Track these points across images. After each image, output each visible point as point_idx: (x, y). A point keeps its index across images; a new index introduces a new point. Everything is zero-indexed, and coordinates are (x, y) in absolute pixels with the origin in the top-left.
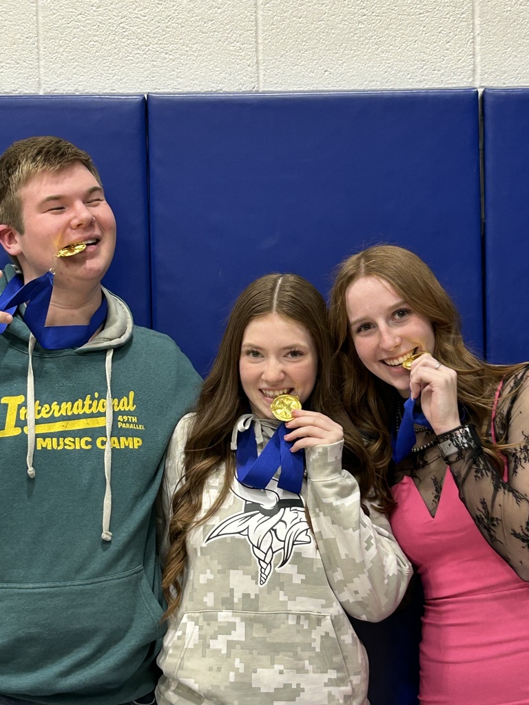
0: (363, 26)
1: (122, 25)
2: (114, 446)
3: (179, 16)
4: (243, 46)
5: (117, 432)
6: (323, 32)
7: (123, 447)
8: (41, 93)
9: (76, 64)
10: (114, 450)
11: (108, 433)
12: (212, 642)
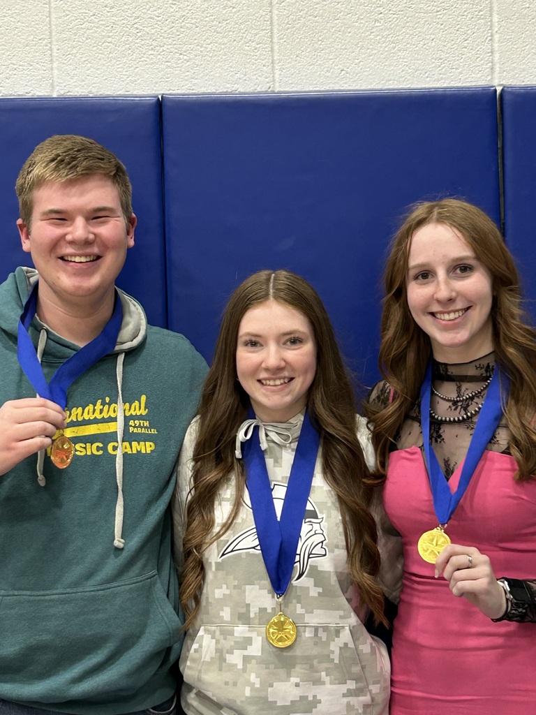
0: (379, 24)
1: (135, 26)
2: (126, 451)
3: (193, 16)
4: (258, 46)
5: (128, 437)
6: (339, 31)
7: (135, 452)
8: (55, 95)
9: (89, 65)
10: (125, 455)
11: (120, 438)
12: (228, 657)
